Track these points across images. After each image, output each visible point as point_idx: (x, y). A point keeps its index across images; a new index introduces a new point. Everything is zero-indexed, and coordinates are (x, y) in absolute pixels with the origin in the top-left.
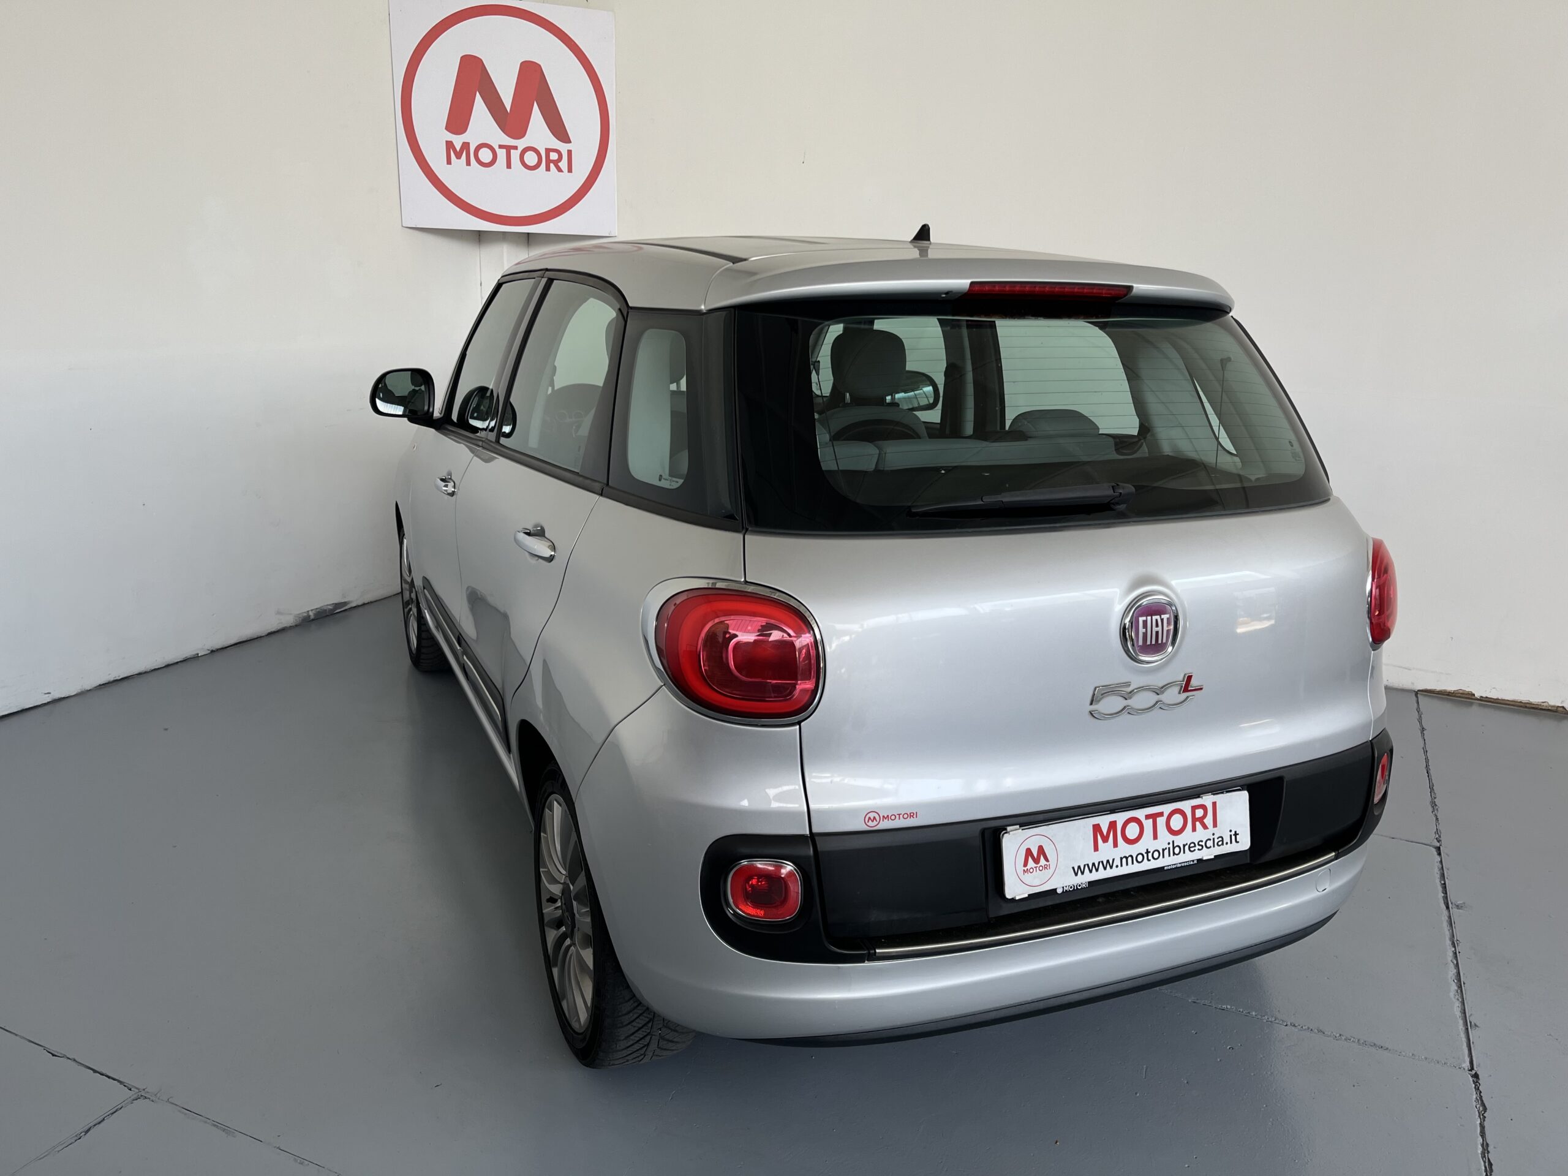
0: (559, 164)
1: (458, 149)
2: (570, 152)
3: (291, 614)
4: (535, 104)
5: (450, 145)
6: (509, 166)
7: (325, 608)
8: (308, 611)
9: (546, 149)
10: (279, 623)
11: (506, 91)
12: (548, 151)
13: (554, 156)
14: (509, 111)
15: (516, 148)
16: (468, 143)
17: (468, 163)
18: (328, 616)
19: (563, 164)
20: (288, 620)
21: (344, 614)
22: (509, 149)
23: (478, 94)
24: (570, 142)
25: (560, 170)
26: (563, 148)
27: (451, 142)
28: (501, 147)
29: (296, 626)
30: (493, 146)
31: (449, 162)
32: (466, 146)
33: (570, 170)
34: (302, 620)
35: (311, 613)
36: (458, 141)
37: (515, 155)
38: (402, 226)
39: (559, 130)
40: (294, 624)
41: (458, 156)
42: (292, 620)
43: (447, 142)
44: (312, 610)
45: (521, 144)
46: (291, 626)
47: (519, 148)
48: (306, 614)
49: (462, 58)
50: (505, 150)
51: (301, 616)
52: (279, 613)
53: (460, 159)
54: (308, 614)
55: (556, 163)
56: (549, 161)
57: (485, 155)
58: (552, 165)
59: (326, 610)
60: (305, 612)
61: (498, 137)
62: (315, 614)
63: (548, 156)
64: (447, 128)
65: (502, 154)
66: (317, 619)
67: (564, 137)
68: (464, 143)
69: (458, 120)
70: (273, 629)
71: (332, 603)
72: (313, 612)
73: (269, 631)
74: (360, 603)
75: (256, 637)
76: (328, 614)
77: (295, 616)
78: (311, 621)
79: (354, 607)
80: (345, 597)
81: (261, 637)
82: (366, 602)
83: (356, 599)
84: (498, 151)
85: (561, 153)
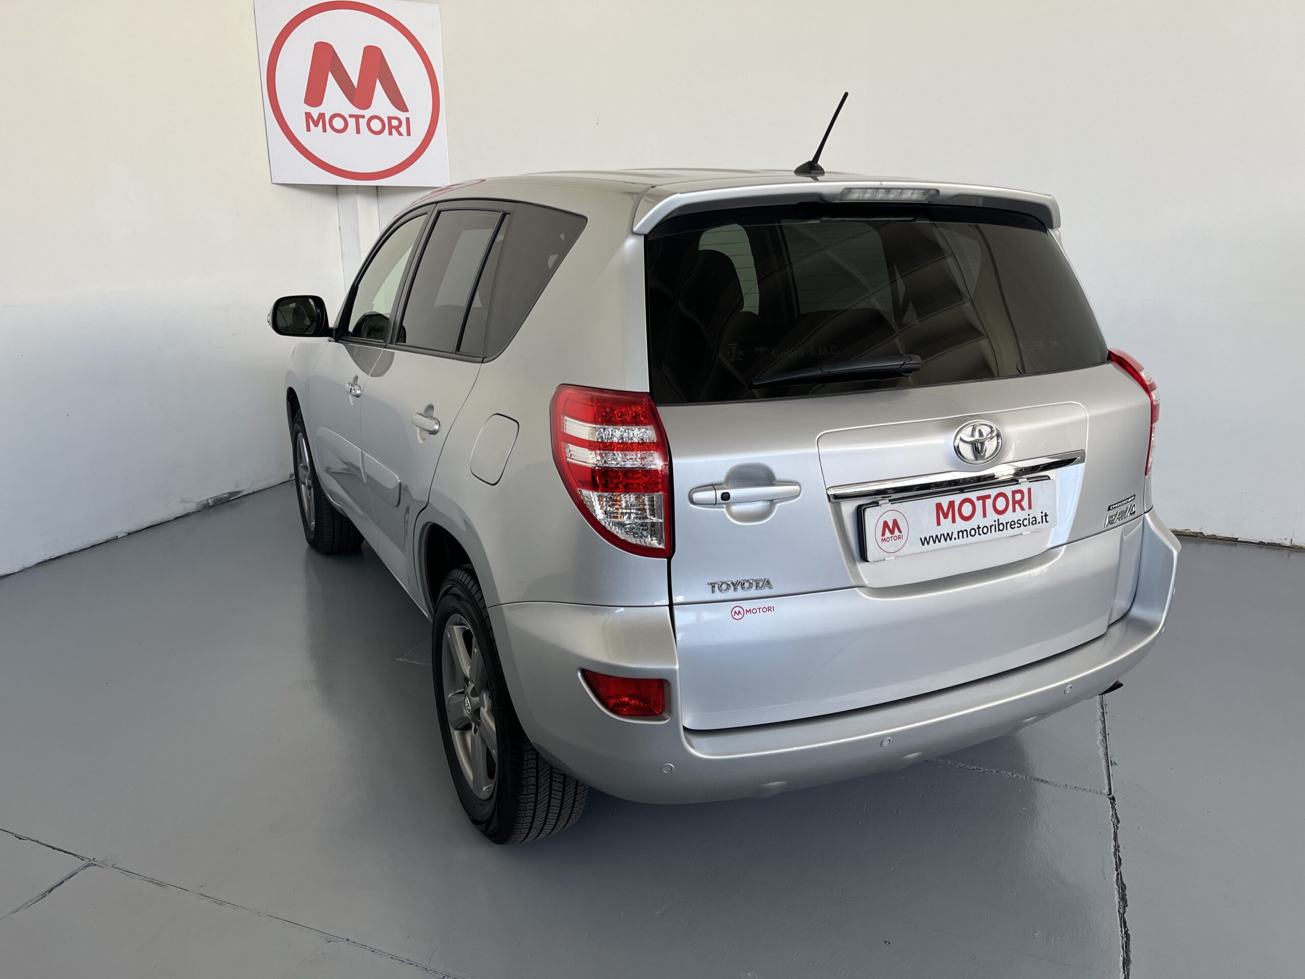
0: (400, 129)
1: (316, 119)
2: (408, 120)
3: (193, 502)
4: (378, 81)
5: (308, 116)
6: (358, 132)
7: (222, 496)
8: (208, 499)
9: (388, 117)
10: (184, 510)
11: (354, 72)
12: (390, 119)
13: (395, 123)
14: (356, 86)
15: (363, 117)
16: (324, 114)
17: (325, 130)
18: (224, 503)
19: (403, 129)
20: (191, 507)
21: (237, 500)
22: (357, 118)
23: (330, 74)
24: (407, 111)
25: (400, 134)
26: (402, 116)
27: (310, 113)
28: (351, 116)
29: (198, 511)
30: (345, 116)
31: (308, 129)
32: (322, 116)
33: (409, 134)
34: (203, 507)
35: (210, 501)
36: (315, 112)
37: (363, 123)
39: (398, 102)
40: (195, 510)
41: (316, 125)
42: (195, 507)
43: (306, 113)
44: (211, 498)
45: (368, 113)
46: (193, 512)
47: (365, 117)
48: (205, 502)
49: (316, 44)
50: (354, 119)
51: (202, 503)
52: (183, 501)
53: (317, 126)
54: (208, 501)
55: (397, 128)
57: (338, 123)
58: (394, 131)
59: (222, 498)
60: (205, 500)
61: (348, 108)
62: (214, 502)
63: (390, 123)
64: (305, 102)
65: (352, 122)
66: (215, 506)
67: (402, 106)
68: (320, 114)
69: (314, 95)
70: (179, 515)
71: (227, 492)
72: (212, 500)
73: (176, 516)
74: (250, 491)
75: (165, 521)
76: (224, 501)
77: (197, 504)
78: (209, 507)
79: (247, 495)
80: (238, 487)
81: (169, 521)
82: (256, 491)
83: (246, 488)
84: (349, 119)
85: (401, 120)
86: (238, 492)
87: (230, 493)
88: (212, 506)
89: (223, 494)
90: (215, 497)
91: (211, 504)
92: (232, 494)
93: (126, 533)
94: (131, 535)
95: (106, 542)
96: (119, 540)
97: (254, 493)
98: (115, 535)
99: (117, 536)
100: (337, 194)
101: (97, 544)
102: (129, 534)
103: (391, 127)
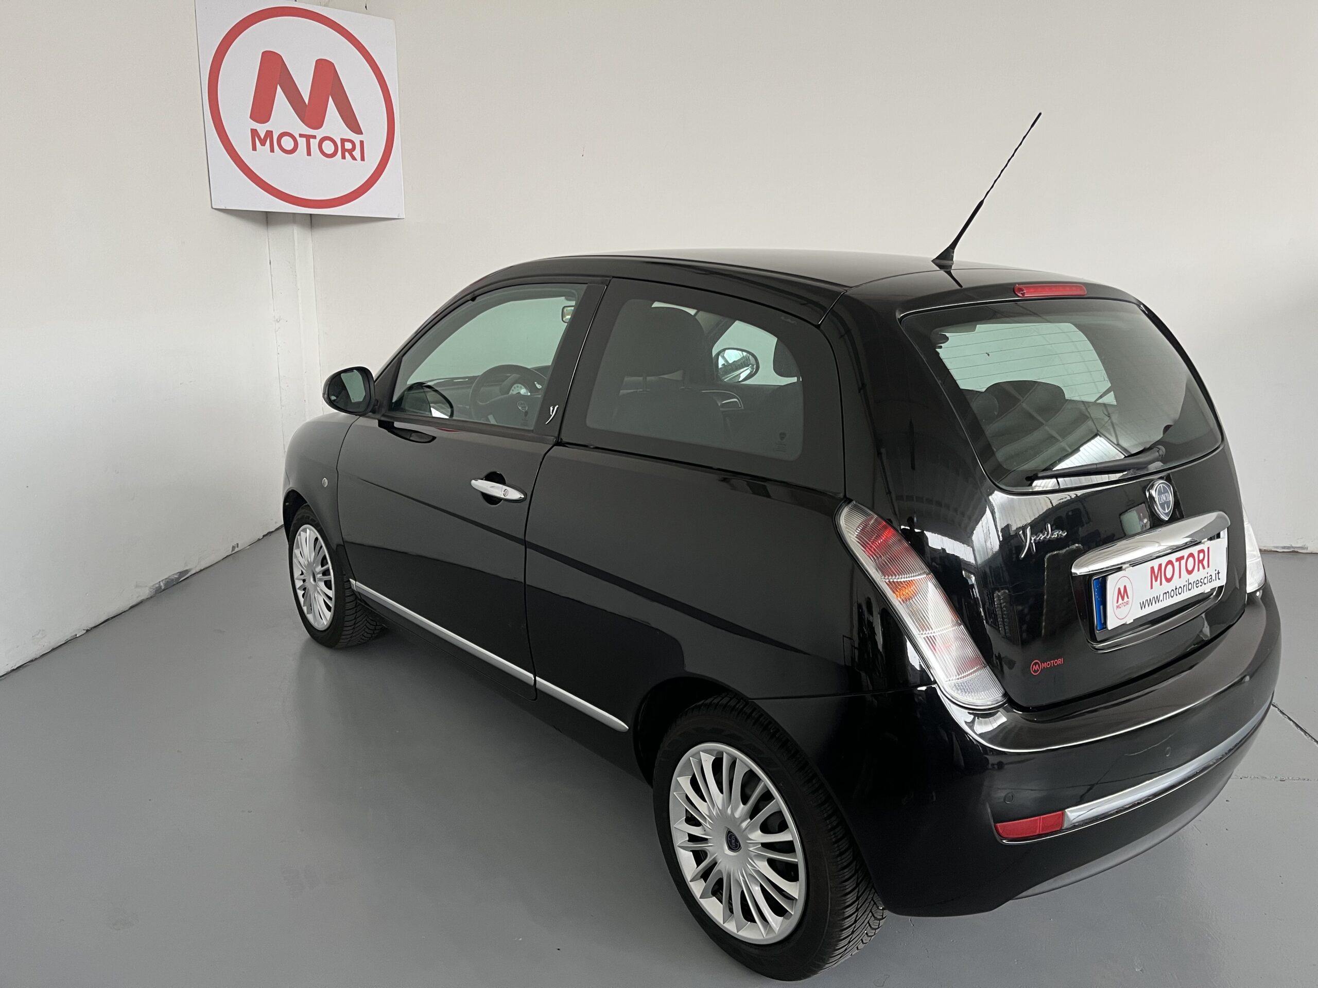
0: (353, 153)
1: (262, 137)
2: (362, 143)
3: (146, 586)
4: (330, 98)
5: (254, 133)
6: (309, 153)
7: (173, 578)
8: (160, 582)
9: (341, 139)
10: (138, 597)
11: (305, 88)
12: (343, 141)
13: (348, 146)
14: (307, 102)
15: (314, 137)
16: (272, 132)
17: (272, 150)
18: (175, 585)
19: (357, 153)
20: (145, 593)
21: (185, 581)
22: (308, 138)
23: (278, 87)
24: (362, 133)
25: (354, 158)
26: (356, 138)
27: (256, 130)
28: (301, 136)
29: (151, 597)
30: (295, 135)
31: (254, 148)
32: (269, 134)
33: (363, 159)
34: (156, 591)
35: (162, 584)
36: (262, 129)
37: (314, 143)
38: (212, 207)
39: (353, 124)
40: (149, 596)
41: (263, 143)
42: (148, 592)
43: (251, 129)
44: (162, 581)
45: (320, 133)
46: (148, 598)
47: (317, 137)
48: (157, 585)
49: (263, 53)
50: (304, 139)
51: (154, 587)
52: (137, 586)
53: (264, 145)
54: (160, 584)
55: (351, 152)
56: (345, 150)
57: (288, 143)
58: (347, 154)
59: (173, 580)
60: (157, 584)
61: (299, 127)
62: (165, 585)
63: (343, 145)
64: (251, 117)
65: (302, 142)
66: (167, 589)
67: (357, 130)
68: (267, 131)
69: (261, 111)
70: (134, 603)
71: (177, 572)
72: (164, 582)
73: (131, 605)
74: (198, 569)
75: (121, 612)
76: (175, 583)
77: (150, 588)
78: (162, 591)
79: (193, 574)
80: (187, 565)
81: (125, 612)
82: (203, 568)
83: (194, 566)
84: (299, 140)
85: (354, 142)
86: (187, 571)
87: (180, 572)
88: (164, 590)
89: (174, 574)
90: (166, 579)
91: (163, 588)
92: (182, 573)
93: (84, 630)
94: (90, 633)
95: (65, 643)
96: (79, 639)
97: (201, 571)
98: (74, 634)
99: (76, 635)
100: (267, 223)
101: (56, 647)
102: (87, 631)
103: (344, 150)
